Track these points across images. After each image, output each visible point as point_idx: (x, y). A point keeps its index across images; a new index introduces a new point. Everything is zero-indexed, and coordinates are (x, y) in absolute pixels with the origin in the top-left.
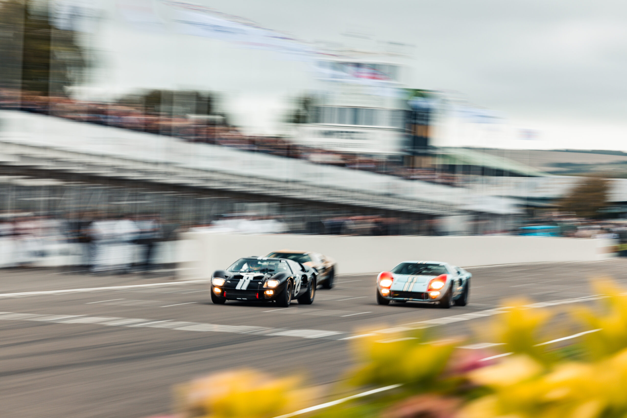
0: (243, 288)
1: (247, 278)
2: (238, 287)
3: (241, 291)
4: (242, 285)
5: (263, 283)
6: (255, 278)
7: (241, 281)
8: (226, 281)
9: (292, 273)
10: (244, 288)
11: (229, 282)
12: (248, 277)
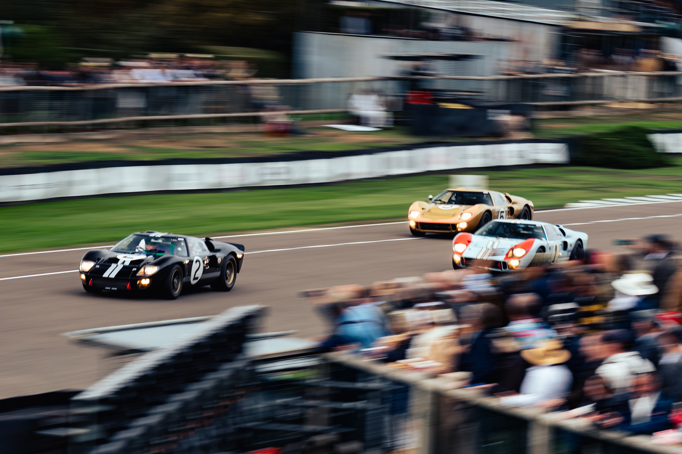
0: (111, 276)
1: (122, 261)
2: (106, 275)
3: (108, 279)
4: (112, 272)
5: (139, 269)
6: (132, 262)
7: (113, 265)
8: (95, 266)
9: (188, 255)
10: (113, 276)
11: (98, 266)
12: (124, 261)
